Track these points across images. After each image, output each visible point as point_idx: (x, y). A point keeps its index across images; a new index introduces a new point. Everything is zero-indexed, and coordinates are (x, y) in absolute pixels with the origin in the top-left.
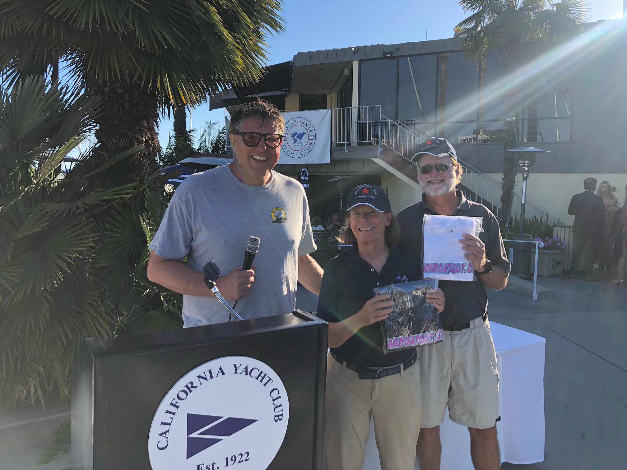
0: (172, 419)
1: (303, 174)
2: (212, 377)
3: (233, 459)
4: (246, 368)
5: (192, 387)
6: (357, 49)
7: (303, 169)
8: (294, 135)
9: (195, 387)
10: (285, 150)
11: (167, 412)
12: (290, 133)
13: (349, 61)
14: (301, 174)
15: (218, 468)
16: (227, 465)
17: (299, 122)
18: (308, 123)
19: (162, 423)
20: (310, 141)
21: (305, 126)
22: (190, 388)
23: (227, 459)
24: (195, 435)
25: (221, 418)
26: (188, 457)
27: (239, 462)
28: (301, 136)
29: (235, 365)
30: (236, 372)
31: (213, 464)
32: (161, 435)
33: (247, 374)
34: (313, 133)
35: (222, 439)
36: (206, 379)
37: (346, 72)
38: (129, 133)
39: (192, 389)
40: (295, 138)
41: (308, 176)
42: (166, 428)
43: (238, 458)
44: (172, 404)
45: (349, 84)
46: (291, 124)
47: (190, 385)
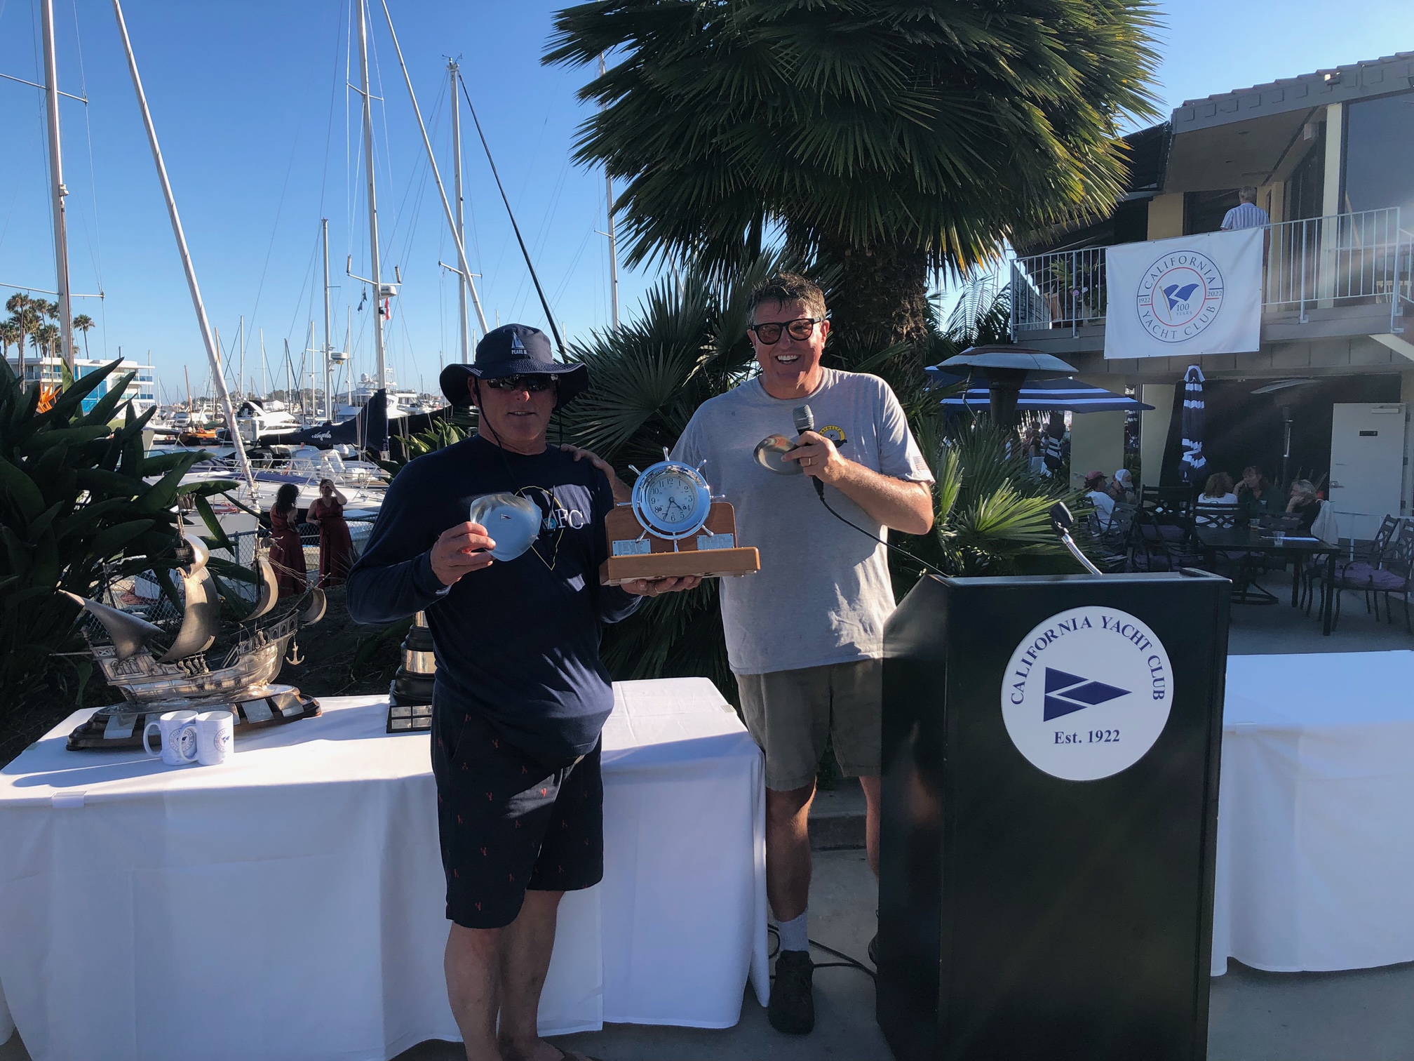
0: (1028, 669)
1: (1190, 378)
2: (1075, 628)
3: (1099, 735)
4: (1118, 623)
5: (1053, 636)
6: (1341, 75)
7: (1190, 368)
8: (1168, 291)
9: (1056, 637)
10: (1146, 325)
11: (1024, 661)
12: (1160, 287)
13: (1315, 108)
14: (1186, 378)
15: (1080, 742)
16: (1091, 741)
17: (1183, 260)
18: (1205, 261)
19: (1018, 673)
20: (1209, 303)
21: (1198, 270)
22: (1049, 637)
23: (1091, 733)
24: (1054, 694)
25: (1082, 680)
26: (1046, 719)
27: (1106, 741)
28: (1186, 292)
29: (1104, 618)
30: (1105, 627)
31: (1075, 736)
32: (1016, 686)
33: (1118, 631)
34: (1219, 285)
35: (1085, 707)
36: (1068, 629)
37: (1308, 133)
38: (882, 323)
39: (1052, 638)
40: (1172, 297)
41: (1203, 384)
42: (1021, 679)
43: (1105, 736)
44: (1029, 653)
45: (1315, 159)
46: (1162, 267)
47: (1050, 634)
